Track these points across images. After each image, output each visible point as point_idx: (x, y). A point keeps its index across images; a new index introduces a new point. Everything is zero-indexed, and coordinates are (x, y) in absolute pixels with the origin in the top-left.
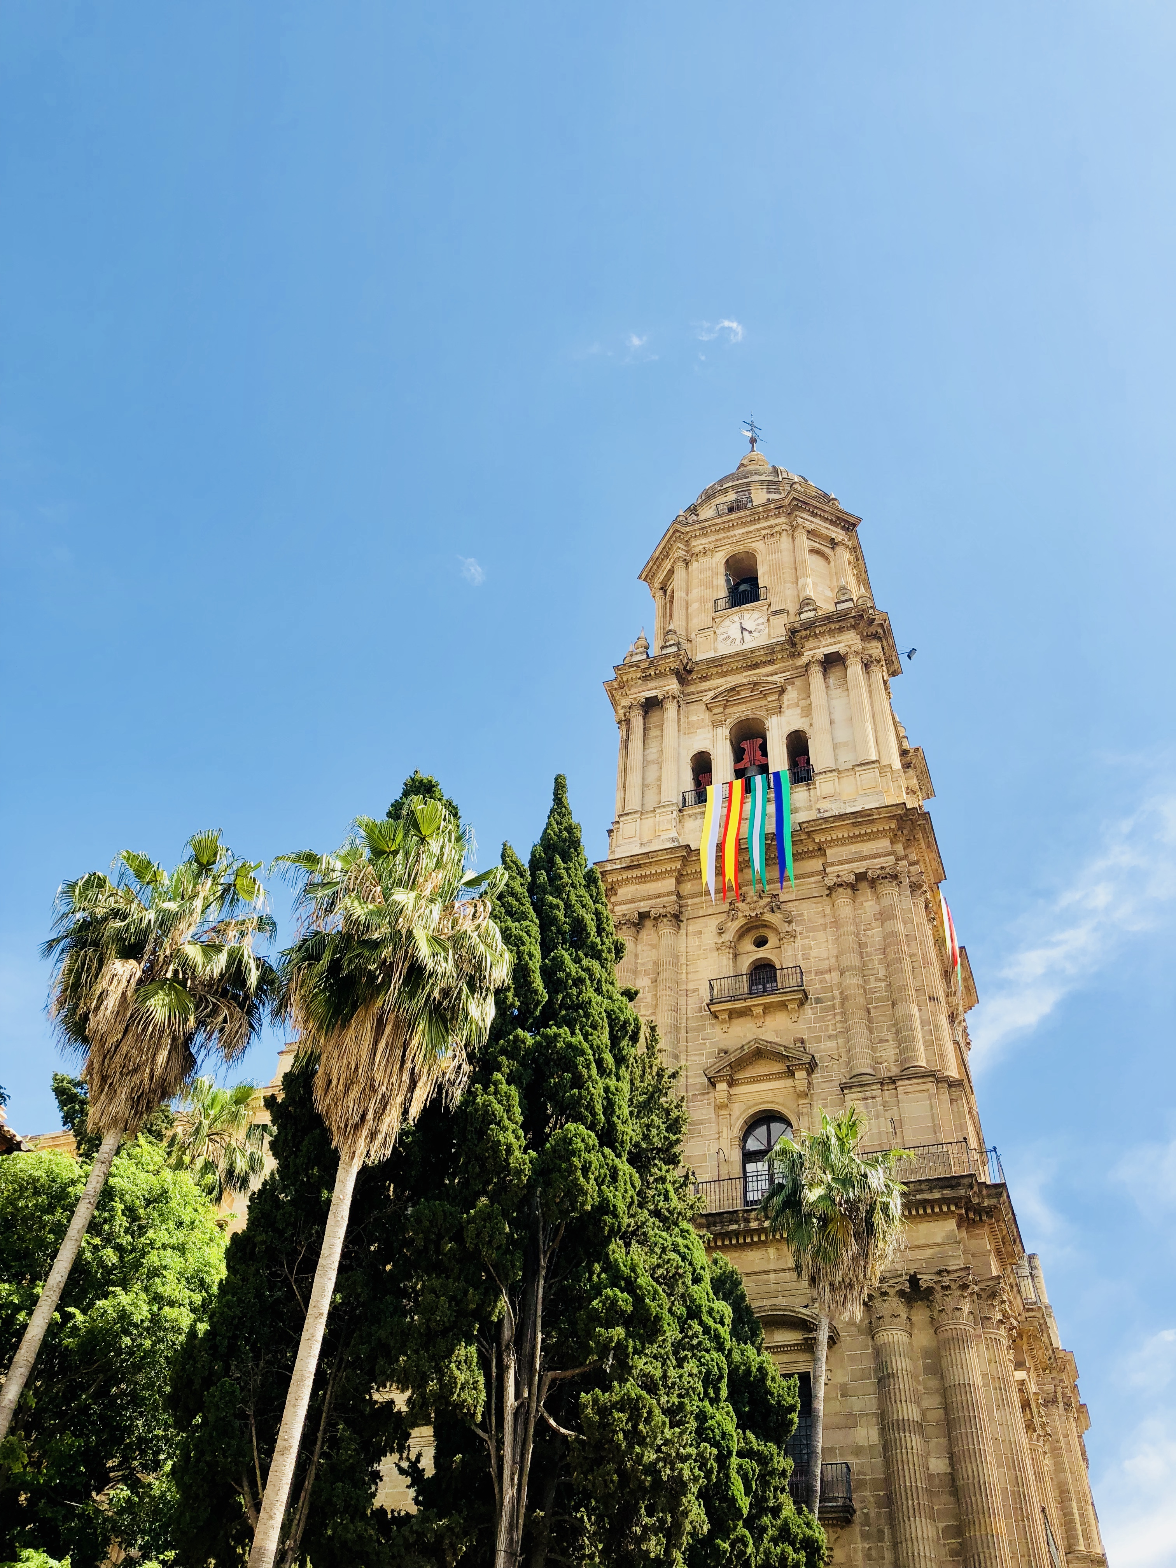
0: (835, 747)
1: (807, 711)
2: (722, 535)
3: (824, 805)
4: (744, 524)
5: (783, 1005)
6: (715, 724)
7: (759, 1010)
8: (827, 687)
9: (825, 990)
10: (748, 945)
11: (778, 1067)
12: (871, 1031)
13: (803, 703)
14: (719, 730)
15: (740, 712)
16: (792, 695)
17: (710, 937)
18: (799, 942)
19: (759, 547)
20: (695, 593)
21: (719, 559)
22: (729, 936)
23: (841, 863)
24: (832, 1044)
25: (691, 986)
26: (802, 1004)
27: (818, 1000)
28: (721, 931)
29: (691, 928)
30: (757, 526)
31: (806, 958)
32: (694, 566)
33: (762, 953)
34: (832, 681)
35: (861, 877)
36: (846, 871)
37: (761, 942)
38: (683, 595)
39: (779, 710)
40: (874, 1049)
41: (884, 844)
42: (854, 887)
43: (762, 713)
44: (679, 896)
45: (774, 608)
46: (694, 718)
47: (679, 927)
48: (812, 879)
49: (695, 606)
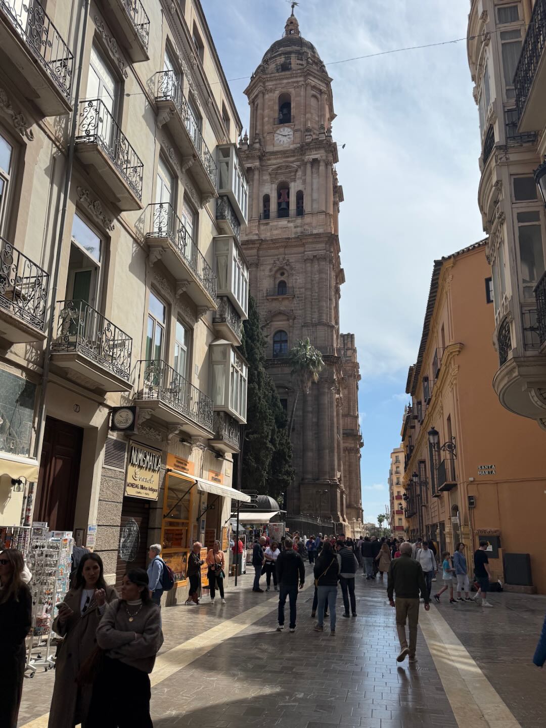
0: (312, 201)
1: (304, 182)
2: (278, 82)
3: (306, 227)
4: (287, 78)
5: (288, 298)
6: (272, 182)
7: (280, 299)
8: (312, 173)
9: (300, 294)
10: (278, 275)
11: (285, 318)
12: (312, 308)
13: (303, 178)
14: (273, 185)
15: (282, 178)
16: (299, 173)
17: (267, 273)
18: (294, 277)
19: (292, 91)
20: (266, 111)
21: (277, 94)
22: (273, 273)
23: (310, 251)
24: (300, 312)
25: (261, 289)
26: (293, 298)
27: (298, 297)
28: (271, 270)
29: (261, 268)
30: (292, 80)
31: (296, 282)
32: (267, 96)
33: (282, 278)
34: (314, 170)
35: (315, 257)
36: (310, 254)
37: (282, 274)
38: (262, 112)
39: (294, 180)
40: (312, 315)
41: (323, 245)
42: (312, 260)
43: (289, 180)
44: (258, 257)
45: (296, 128)
46: (265, 178)
47: (257, 268)
48: (300, 255)
49: (266, 119)
